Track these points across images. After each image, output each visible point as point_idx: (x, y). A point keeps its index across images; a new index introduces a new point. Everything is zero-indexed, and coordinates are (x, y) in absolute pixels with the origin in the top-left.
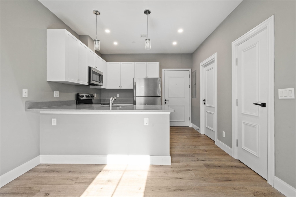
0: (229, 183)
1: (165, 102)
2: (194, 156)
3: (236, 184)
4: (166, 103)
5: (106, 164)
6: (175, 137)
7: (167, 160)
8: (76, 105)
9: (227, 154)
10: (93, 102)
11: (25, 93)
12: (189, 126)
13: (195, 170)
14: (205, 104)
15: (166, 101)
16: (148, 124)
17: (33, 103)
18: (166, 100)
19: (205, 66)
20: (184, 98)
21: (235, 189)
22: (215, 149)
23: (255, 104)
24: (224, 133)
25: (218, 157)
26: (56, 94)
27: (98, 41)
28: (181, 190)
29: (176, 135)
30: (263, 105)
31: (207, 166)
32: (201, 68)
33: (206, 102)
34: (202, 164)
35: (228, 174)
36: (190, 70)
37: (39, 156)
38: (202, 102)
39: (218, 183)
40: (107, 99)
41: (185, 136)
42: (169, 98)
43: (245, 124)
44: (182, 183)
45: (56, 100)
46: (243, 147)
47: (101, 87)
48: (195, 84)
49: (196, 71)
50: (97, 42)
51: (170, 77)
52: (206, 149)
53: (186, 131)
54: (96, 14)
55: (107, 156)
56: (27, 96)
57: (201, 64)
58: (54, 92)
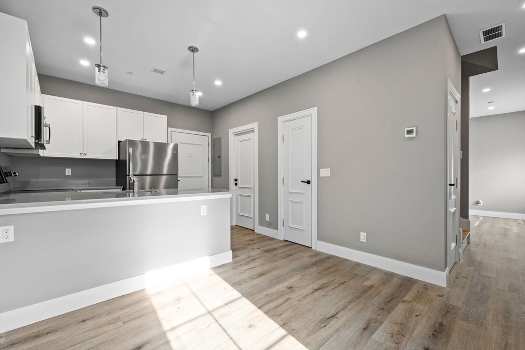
0: (291, 257)
2: (247, 248)
3: (296, 256)
7: (228, 257)
9: (272, 239)
13: (259, 257)
14: (236, 184)
16: (205, 214)
19: (237, 134)
20: (202, 177)
21: (298, 259)
22: (259, 236)
23: (302, 181)
24: (267, 216)
25: (268, 242)
27: (103, 68)
28: (263, 274)
30: (309, 182)
31: (266, 251)
32: (231, 136)
33: (239, 182)
34: (261, 252)
35: (285, 252)
36: (210, 135)
38: (232, 182)
39: (285, 260)
42: (179, 177)
43: (292, 202)
44: (259, 270)
46: (290, 225)
48: (219, 157)
49: (221, 138)
50: (101, 70)
51: (180, 143)
52: (252, 238)
54: (100, 14)
57: (231, 131)
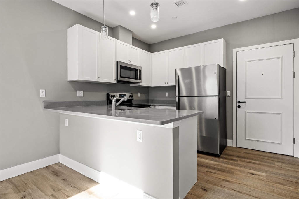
1: (238, 104)
4: (239, 107)
5: (99, 183)
6: (239, 170)
8: (107, 106)
10: (133, 104)
11: (42, 93)
12: (292, 155)
15: (241, 104)
16: (141, 141)
17: (50, 102)
18: (239, 102)
20: (281, 98)
26: (80, 94)
29: (245, 167)
36: (296, 41)
37: (58, 154)
40: (155, 99)
41: (264, 174)
42: (246, 98)
45: (80, 100)
47: (141, 85)
50: (103, 30)
51: (248, 61)
53: (278, 164)
55: (100, 173)
56: (44, 96)
58: (77, 92)
